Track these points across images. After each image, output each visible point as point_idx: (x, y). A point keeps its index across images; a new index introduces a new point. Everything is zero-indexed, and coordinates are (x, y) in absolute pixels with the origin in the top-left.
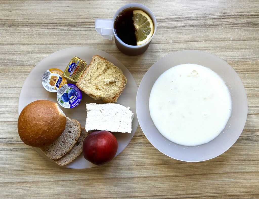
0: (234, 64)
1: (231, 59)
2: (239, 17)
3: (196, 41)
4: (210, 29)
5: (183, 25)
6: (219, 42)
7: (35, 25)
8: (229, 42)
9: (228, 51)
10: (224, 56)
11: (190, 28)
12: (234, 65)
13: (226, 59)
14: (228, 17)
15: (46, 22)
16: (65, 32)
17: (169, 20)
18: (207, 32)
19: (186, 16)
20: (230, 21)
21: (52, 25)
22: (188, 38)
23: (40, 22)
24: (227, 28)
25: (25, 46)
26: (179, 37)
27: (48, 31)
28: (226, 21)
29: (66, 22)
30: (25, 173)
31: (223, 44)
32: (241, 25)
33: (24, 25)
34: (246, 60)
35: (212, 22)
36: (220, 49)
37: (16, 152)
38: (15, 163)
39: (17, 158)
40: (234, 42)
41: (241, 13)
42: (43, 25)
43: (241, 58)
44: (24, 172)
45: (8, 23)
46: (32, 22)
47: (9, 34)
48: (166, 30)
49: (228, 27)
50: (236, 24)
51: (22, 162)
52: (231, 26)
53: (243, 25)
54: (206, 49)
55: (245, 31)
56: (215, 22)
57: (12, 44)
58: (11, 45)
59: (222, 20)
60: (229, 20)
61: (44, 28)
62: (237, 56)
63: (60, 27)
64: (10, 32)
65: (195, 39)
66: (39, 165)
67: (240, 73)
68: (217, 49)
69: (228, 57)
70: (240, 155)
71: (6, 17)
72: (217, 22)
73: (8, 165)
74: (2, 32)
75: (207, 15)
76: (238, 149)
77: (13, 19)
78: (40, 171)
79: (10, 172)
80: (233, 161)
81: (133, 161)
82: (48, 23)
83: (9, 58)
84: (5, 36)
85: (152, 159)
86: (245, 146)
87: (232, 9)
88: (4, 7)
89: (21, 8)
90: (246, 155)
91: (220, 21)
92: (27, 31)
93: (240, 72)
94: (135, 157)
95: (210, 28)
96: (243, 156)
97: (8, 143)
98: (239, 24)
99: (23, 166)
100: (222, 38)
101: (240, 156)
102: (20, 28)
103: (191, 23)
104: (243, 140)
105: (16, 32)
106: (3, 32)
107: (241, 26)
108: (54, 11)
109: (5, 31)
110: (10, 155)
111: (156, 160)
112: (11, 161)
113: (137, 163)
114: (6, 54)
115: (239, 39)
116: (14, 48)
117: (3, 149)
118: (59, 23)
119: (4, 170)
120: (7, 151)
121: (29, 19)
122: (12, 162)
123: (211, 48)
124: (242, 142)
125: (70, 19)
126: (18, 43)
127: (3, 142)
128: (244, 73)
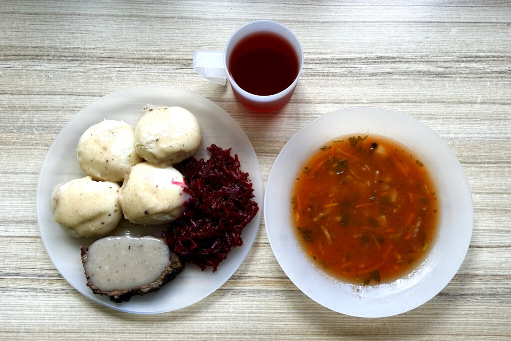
0: (484, 149)
1: (479, 137)
2: (494, 60)
3: (412, 102)
4: (440, 81)
5: (388, 70)
6: (455, 105)
7: (116, 59)
8: (475, 105)
9: (472, 122)
10: (465, 132)
11: (402, 77)
12: (482, 150)
13: (469, 138)
14: (473, 59)
15: (137, 56)
16: (170, 75)
17: (363, 61)
18: (434, 85)
19: (395, 55)
20: (478, 66)
21: (146, 61)
22: (398, 96)
23: (125, 55)
24: (472, 79)
25: (94, 98)
26: (380, 93)
27: (139, 73)
28: (471, 66)
29: (173, 56)
30: (79, 337)
31: (463, 109)
32: (497, 75)
33: (96, 59)
34: (507, 141)
35: (444, 67)
36: (457, 118)
37: (65, 296)
38: (63, 317)
39: (67, 309)
40: (485, 106)
41: (497, 52)
42: (130, 60)
43: (496, 136)
44: (78, 335)
45: (66, 54)
46: (109, 54)
47: (67, 74)
48: (356, 80)
49: (474, 78)
50: (488, 73)
51: (75, 316)
52: (479, 76)
53: (502, 75)
54: (431, 118)
55: (505, 87)
56: (449, 67)
57: (71, 93)
58: (70, 95)
59: (463, 65)
60: (476, 64)
61: (131, 66)
62: (489, 134)
63: (160, 67)
64: (69, 71)
65: (410, 98)
66: (106, 324)
67: (495, 165)
68: (452, 118)
69: (472, 133)
70: (491, 323)
71: (64, 44)
72: (453, 67)
73: (50, 321)
74: (55, 71)
75: (435, 55)
76: (488, 312)
77: (76, 48)
78: (108, 336)
79: (52, 335)
80: (477, 335)
81: (285, 326)
82: (139, 57)
83: (64, 118)
84: (59, 78)
85: (322, 324)
86: (502, 307)
87: (481, 45)
88: (62, 25)
89: (91, 28)
90: (503, 324)
91: (458, 66)
92: (100, 71)
93: (494, 163)
94: (289, 317)
95: (440, 79)
96: (497, 326)
97: (52, 278)
98: (493, 73)
99: (77, 324)
100: (462, 98)
101: (491, 326)
102: (88, 65)
103: (404, 67)
104: (499, 295)
105: (81, 72)
106: (57, 71)
107: (497, 77)
108: (152, 36)
109: (60, 70)
110: (55, 302)
111: (330, 326)
112: (55, 313)
113: (293, 329)
114: (59, 110)
115: (493, 101)
116: (74, 100)
117: (42, 289)
118: (160, 59)
119: (42, 329)
120: (49, 294)
121: (104, 49)
122: (57, 315)
123: (440, 116)
124: (495, 298)
125: (181, 53)
126: (82, 93)
127: (43, 276)
128: (503, 165)
